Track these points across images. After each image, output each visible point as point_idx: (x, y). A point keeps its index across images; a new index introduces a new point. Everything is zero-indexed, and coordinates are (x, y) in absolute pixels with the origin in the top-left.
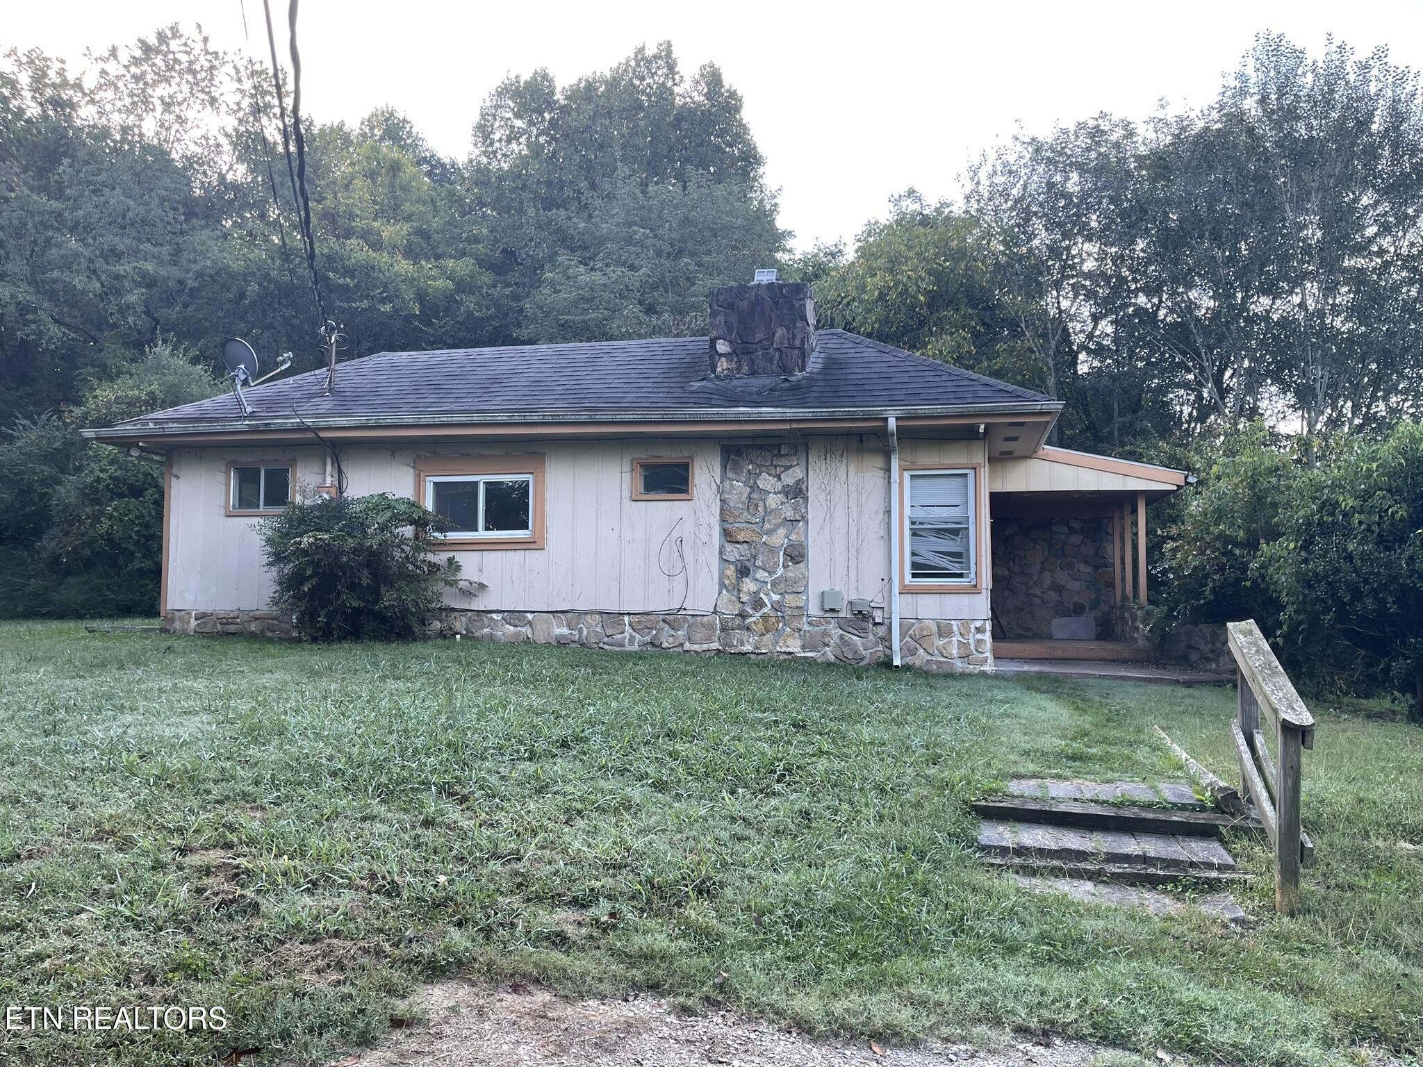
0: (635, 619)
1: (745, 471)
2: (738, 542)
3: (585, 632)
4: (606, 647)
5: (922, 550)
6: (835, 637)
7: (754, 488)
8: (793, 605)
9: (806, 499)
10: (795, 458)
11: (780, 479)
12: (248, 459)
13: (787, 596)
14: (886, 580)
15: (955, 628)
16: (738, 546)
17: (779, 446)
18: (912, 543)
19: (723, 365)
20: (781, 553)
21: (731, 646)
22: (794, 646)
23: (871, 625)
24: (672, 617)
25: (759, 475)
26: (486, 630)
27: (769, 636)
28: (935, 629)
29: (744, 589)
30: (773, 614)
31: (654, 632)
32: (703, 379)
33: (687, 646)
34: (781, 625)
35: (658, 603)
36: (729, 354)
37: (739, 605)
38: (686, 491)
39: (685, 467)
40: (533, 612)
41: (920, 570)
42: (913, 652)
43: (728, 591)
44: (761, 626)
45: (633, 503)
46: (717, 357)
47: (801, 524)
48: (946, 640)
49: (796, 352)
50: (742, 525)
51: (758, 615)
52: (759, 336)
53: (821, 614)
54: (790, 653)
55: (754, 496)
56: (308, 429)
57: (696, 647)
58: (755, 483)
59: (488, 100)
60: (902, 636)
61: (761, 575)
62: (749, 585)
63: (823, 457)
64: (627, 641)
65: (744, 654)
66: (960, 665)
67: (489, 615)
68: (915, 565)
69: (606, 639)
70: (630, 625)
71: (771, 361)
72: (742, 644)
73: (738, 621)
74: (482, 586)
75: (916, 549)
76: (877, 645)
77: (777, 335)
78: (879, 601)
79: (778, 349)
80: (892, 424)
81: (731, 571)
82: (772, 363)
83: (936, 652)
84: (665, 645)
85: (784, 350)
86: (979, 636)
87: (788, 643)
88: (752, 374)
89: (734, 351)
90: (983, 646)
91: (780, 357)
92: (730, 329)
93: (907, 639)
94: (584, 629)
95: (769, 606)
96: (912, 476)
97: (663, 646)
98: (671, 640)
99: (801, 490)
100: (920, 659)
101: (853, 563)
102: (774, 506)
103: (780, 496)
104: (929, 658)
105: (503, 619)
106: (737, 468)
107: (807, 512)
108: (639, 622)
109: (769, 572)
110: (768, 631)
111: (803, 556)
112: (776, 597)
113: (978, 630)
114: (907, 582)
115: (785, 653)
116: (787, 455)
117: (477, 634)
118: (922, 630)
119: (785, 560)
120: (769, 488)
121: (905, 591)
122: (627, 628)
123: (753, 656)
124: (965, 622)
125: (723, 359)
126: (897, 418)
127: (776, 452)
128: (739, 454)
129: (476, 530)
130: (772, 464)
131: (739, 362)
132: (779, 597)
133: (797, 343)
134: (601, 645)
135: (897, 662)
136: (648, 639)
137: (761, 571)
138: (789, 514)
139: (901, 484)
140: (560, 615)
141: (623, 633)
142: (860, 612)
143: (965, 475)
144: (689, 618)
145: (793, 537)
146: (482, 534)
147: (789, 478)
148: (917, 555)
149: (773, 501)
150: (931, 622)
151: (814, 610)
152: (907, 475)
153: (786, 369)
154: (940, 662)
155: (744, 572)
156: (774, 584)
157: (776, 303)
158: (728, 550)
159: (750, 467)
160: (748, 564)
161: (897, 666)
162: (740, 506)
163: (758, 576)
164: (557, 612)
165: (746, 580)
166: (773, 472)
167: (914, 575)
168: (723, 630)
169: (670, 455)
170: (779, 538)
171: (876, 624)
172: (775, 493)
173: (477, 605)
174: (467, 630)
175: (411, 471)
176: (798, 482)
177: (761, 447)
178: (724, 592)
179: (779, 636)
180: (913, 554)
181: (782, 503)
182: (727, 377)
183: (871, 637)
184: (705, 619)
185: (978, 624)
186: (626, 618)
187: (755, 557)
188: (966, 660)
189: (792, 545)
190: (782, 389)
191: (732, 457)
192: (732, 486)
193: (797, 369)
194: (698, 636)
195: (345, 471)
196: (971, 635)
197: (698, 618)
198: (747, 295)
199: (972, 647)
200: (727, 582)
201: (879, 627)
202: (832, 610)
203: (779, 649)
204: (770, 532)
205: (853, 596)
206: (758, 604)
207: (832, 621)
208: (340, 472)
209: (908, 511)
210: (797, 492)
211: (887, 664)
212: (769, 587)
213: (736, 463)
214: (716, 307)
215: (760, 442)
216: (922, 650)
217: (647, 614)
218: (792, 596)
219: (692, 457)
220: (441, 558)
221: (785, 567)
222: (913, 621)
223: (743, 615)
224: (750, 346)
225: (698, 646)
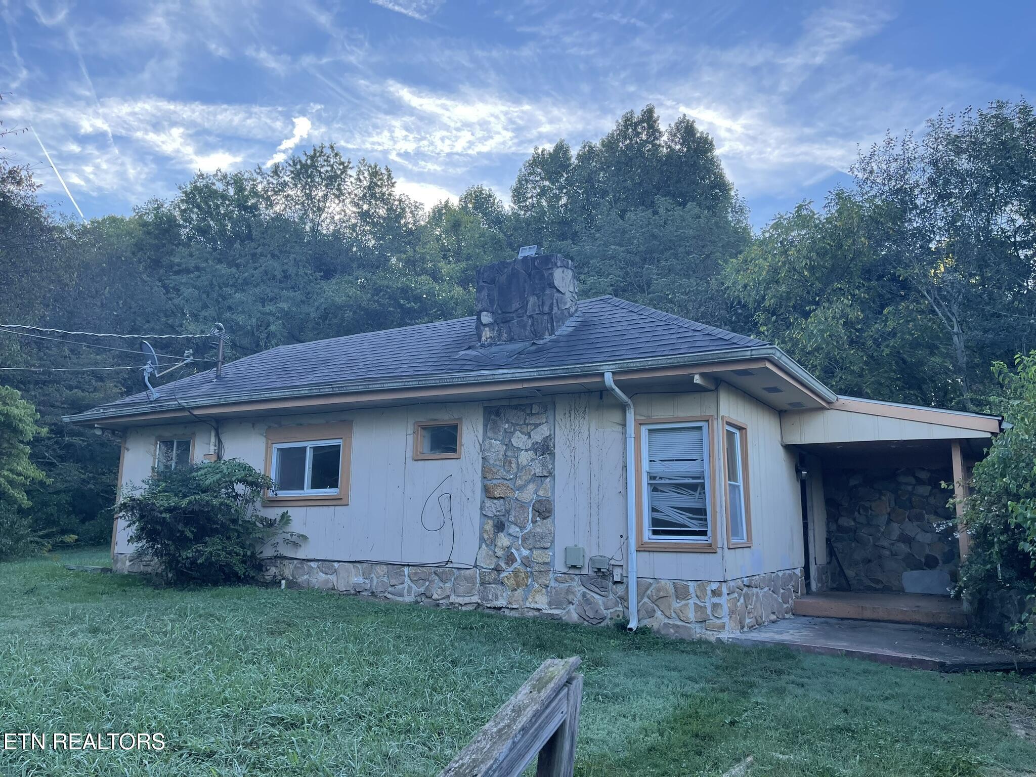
0: (412, 570)
1: (502, 430)
2: (495, 498)
3: (375, 582)
4: (389, 596)
5: (662, 506)
6: (579, 596)
7: (509, 445)
8: (541, 561)
9: (552, 455)
10: (544, 416)
11: (530, 437)
13: (535, 552)
14: (625, 537)
15: (691, 590)
16: (495, 501)
17: (531, 405)
18: (652, 499)
19: (487, 333)
20: (531, 509)
21: (487, 600)
22: (541, 601)
23: (611, 584)
24: (441, 570)
25: (513, 433)
26: (306, 577)
27: (520, 591)
28: (671, 590)
29: (499, 544)
30: (522, 569)
31: (427, 583)
32: (469, 348)
33: (453, 599)
34: (530, 580)
35: (432, 556)
36: (492, 324)
37: (495, 560)
38: (454, 450)
39: (455, 428)
40: (339, 562)
41: (661, 526)
42: (651, 614)
43: (487, 545)
44: (512, 581)
45: (416, 462)
46: (482, 328)
47: (548, 479)
48: (683, 602)
49: (546, 317)
50: (499, 481)
51: (511, 569)
52: (515, 305)
53: (565, 570)
54: (539, 610)
55: (509, 453)
57: (460, 600)
58: (510, 441)
60: (641, 595)
61: (514, 530)
62: (503, 540)
63: (568, 414)
64: (405, 591)
65: (500, 608)
66: (698, 630)
67: (309, 563)
68: (655, 522)
69: (390, 589)
70: (409, 576)
71: (524, 327)
72: (497, 599)
73: (494, 575)
74: (305, 538)
75: (657, 505)
76: (617, 606)
77: (530, 303)
78: (618, 559)
79: (531, 316)
80: (609, 379)
81: (489, 526)
82: (525, 330)
83: (673, 615)
84: (435, 596)
85: (535, 316)
86: (716, 600)
87: (537, 599)
88: (510, 341)
89: (495, 321)
90: (719, 611)
91: (533, 325)
92: (492, 302)
93: (646, 600)
94: (375, 578)
95: (519, 560)
96: (649, 430)
97: (433, 597)
98: (439, 591)
99: (548, 446)
100: (657, 622)
101: (594, 519)
102: (525, 463)
103: (531, 453)
104: (667, 621)
105: (318, 567)
106: (495, 429)
107: (554, 468)
108: (416, 574)
109: (520, 527)
110: (518, 586)
111: (549, 512)
112: (525, 552)
113: (715, 593)
114: (646, 539)
115: (533, 609)
116: (538, 414)
117: (300, 580)
118: (658, 590)
119: (534, 515)
120: (521, 446)
121: (643, 548)
122: (407, 579)
123: (507, 612)
124: (702, 584)
125: (487, 329)
127: (528, 411)
128: (498, 414)
129: (303, 489)
130: (525, 424)
131: (499, 330)
132: (528, 552)
133: (546, 309)
134: (386, 594)
135: (633, 625)
136: (422, 590)
137: (513, 526)
138: (538, 470)
139: (638, 438)
140: (358, 565)
141: (402, 583)
142: (599, 569)
143: (700, 428)
144: (455, 570)
145: (541, 493)
146: (308, 492)
147: (538, 435)
148: (658, 511)
149: (525, 457)
150: (668, 582)
151: (560, 566)
152: (644, 430)
153: (537, 335)
154: (678, 626)
155: (500, 527)
156: (524, 540)
157: (529, 275)
158: (487, 505)
159: (507, 426)
160: (503, 519)
161: (631, 629)
162: (498, 463)
163: (511, 531)
164: (355, 562)
165: (501, 535)
166: (525, 430)
167: (655, 532)
168: (483, 583)
169: (444, 418)
170: (528, 494)
171: (616, 583)
172: (527, 450)
173: (301, 554)
174: (293, 575)
175: (264, 439)
176: (546, 439)
177: (516, 407)
178: (484, 546)
179: (529, 591)
180: (654, 510)
181: (533, 460)
182: (490, 345)
183: (611, 596)
184: (468, 572)
185: (714, 586)
186: (406, 570)
187: (508, 512)
188: (703, 625)
189: (539, 501)
190: (529, 353)
191: (493, 417)
192: (490, 444)
193: (547, 333)
194: (461, 589)
195: (223, 441)
196: (707, 597)
197: (462, 572)
198: (506, 270)
199: (709, 611)
200: (486, 537)
201: (619, 586)
202: (574, 567)
203: (528, 605)
204: (521, 488)
205: (594, 552)
206: (510, 559)
207: (576, 578)
208: (220, 442)
209: (645, 466)
210: (545, 449)
211: (622, 627)
212: (520, 543)
213: (495, 422)
214: (481, 283)
215: (515, 402)
216: (660, 613)
217: (422, 566)
218: (540, 551)
219: (460, 419)
220: (274, 513)
221: (534, 522)
222: (651, 581)
223: (498, 570)
224: (508, 315)
225: (462, 598)
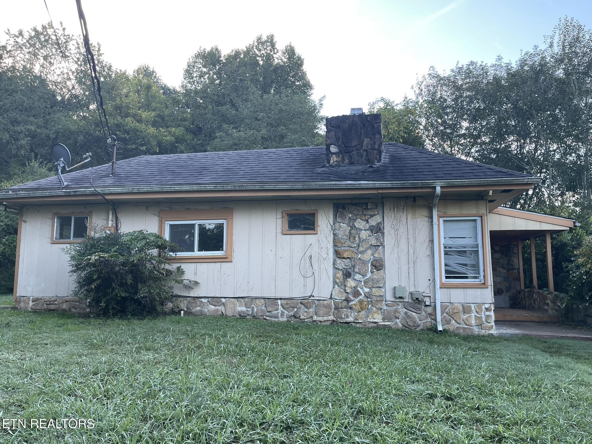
0: (284, 302)
1: (348, 218)
2: (344, 258)
3: (255, 310)
4: (267, 318)
5: (451, 263)
6: (402, 313)
7: (353, 227)
8: (377, 294)
9: (383, 234)
10: (376, 210)
11: (368, 222)
12: (65, 212)
13: (373, 289)
14: (431, 280)
15: (473, 308)
16: (344, 260)
17: (367, 204)
18: (445, 259)
19: (334, 159)
20: (370, 265)
21: (342, 318)
22: (378, 318)
23: (423, 307)
24: (306, 301)
25: (355, 220)
26: (198, 308)
27: (363, 312)
28: (461, 308)
29: (349, 285)
30: (365, 299)
31: (295, 310)
32: (323, 167)
33: (315, 318)
34: (370, 306)
35: (298, 293)
36: (337, 153)
37: (346, 294)
38: (314, 229)
39: (313, 215)
40: (225, 298)
41: (450, 274)
42: (448, 322)
43: (339, 286)
44: (358, 307)
45: (284, 236)
46: (330, 155)
47: (381, 248)
48: (468, 315)
49: (376, 151)
50: (346, 248)
51: (357, 300)
52: (354, 143)
53: (394, 300)
54: (376, 323)
55: (353, 232)
56: (99, 194)
57: (320, 319)
58: (353, 224)
59: (191, 59)
60: (442, 313)
61: (358, 277)
62: (351, 283)
63: (392, 210)
64: (280, 314)
65: (349, 323)
66: (477, 330)
67: (200, 300)
68: (447, 272)
69: (267, 314)
70: (281, 305)
71: (361, 156)
72: (348, 317)
73: (345, 303)
74: (196, 283)
75: (447, 262)
76: (427, 318)
77: (365, 143)
78: (427, 292)
79: (366, 150)
80: (438, 190)
81: (340, 275)
82: (362, 158)
83: (462, 322)
84: (302, 317)
85: (369, 150)
86: (488, 313)
87: (375, 317)
88: (350, 164)
89: (340, 151)
90: (490, 319)
91: (367, 155)
92: (338, 139)
93: (445, 314)
94: (255, 308)
95: (363, 295)
96: (444, 220)
97: (301, 318)
98: (305, 314)
99: (380, 228)
100: (453, 325)
101: (411, 270)
102: (364, 237)
103: (368, 232)
104: (458, 325)
105: (208, 301)
106: (343, 217)
107: (384, 241)
108: (287, 304)
109: (363, 275)
110: (362, 309)
111: (382, 266)
112: (367, 290)
113: (487, 309)
114: (443, 282)
115: (373, 322)
116: (371, 209)
117: (193, 310)
118: (453, 309)
119: (372, 268)
120: (361, 227)
121: (443, 286)
122: (280, 307)
123: (354, 324)
124: (479, 305)
125: (334, 156)
126: (441, 187)
127: (365, 207)
128: (344, 208)
129: (193, 251)
130: (363, 214)
131: (343, 158)
132: (368, 290)
133: (376, 146)
134: (265, 317)
135: (440, 328)
136: (292, 313)
137: (358, 275)
138: (373, 242)
139: (439, 225)
140: (241, 299)
141: (277, 310)
142: (417, 299)
143: (475, 220)
144: (316, 301)
145: (376, 255)
146: (197, 253)
147: (373, 222)
148: (448, 266)
149: (364, 234)
150: (459, 304)
151: (389, 297)
152: (441, 220)
153: (370, 161)
154: (465, 328)
155: (347, 275)
156: (366, 282)
157: (364, 125)
158: (338, 262)
159: (350, 215)
160: (350, 270)
161: (441, 331)
162: (345, 237)
163: (356, 277)
164: (239, 298)
165: (349, 280)
166: (364, 218)
167: (447, 277)
168: (336, 308)
169: (304, 209)
170: (368, 256)
171: (426, 306)
172: (365, 230)
173: (192, 294)
174: (187, 308)
175: (157, 218)
176: (378, 224)
177: (356, 204)
178: (336, 286)
179: (369, 312)
180: (446, 265)
181: (370, 236)
182: (336, 165)
183: (423, 313)
184: (325, 302)
185: (487, 306)
186: (279, 301)
187: (354, 267)
188: (480, 327)
189: (376, 260)
190: (369, 172)
191: (340, 210)
192: (340, 226)
193: (376, 161)
194: (321, 312)
195: (120, 218)
196: (483, 312)
197: (321, 302)
198: (347, 121)
199: (484, 319)
200: (338, 281)
201: (428, 308)
202: (401, 298)
203: (369, 320)
204: (362, 252)
205: (412, 290)
206: (356, 294)
207: (400, 304)
208: (117, 219)
209: (442, 241)
210: (378, 230)
211: (434, 329)
212: (363, 284)
213: (342, 213)
214: (330, 128)
215: (355, 201)
216: (454, 321)
217: (292, 299)
218: (377, 289)
219: (317, 210)
220: (173, 267)
221: (372, 272)
222: (448, 304)
223: (347, 300)
224: (349, 148)
225: (321, 318)
